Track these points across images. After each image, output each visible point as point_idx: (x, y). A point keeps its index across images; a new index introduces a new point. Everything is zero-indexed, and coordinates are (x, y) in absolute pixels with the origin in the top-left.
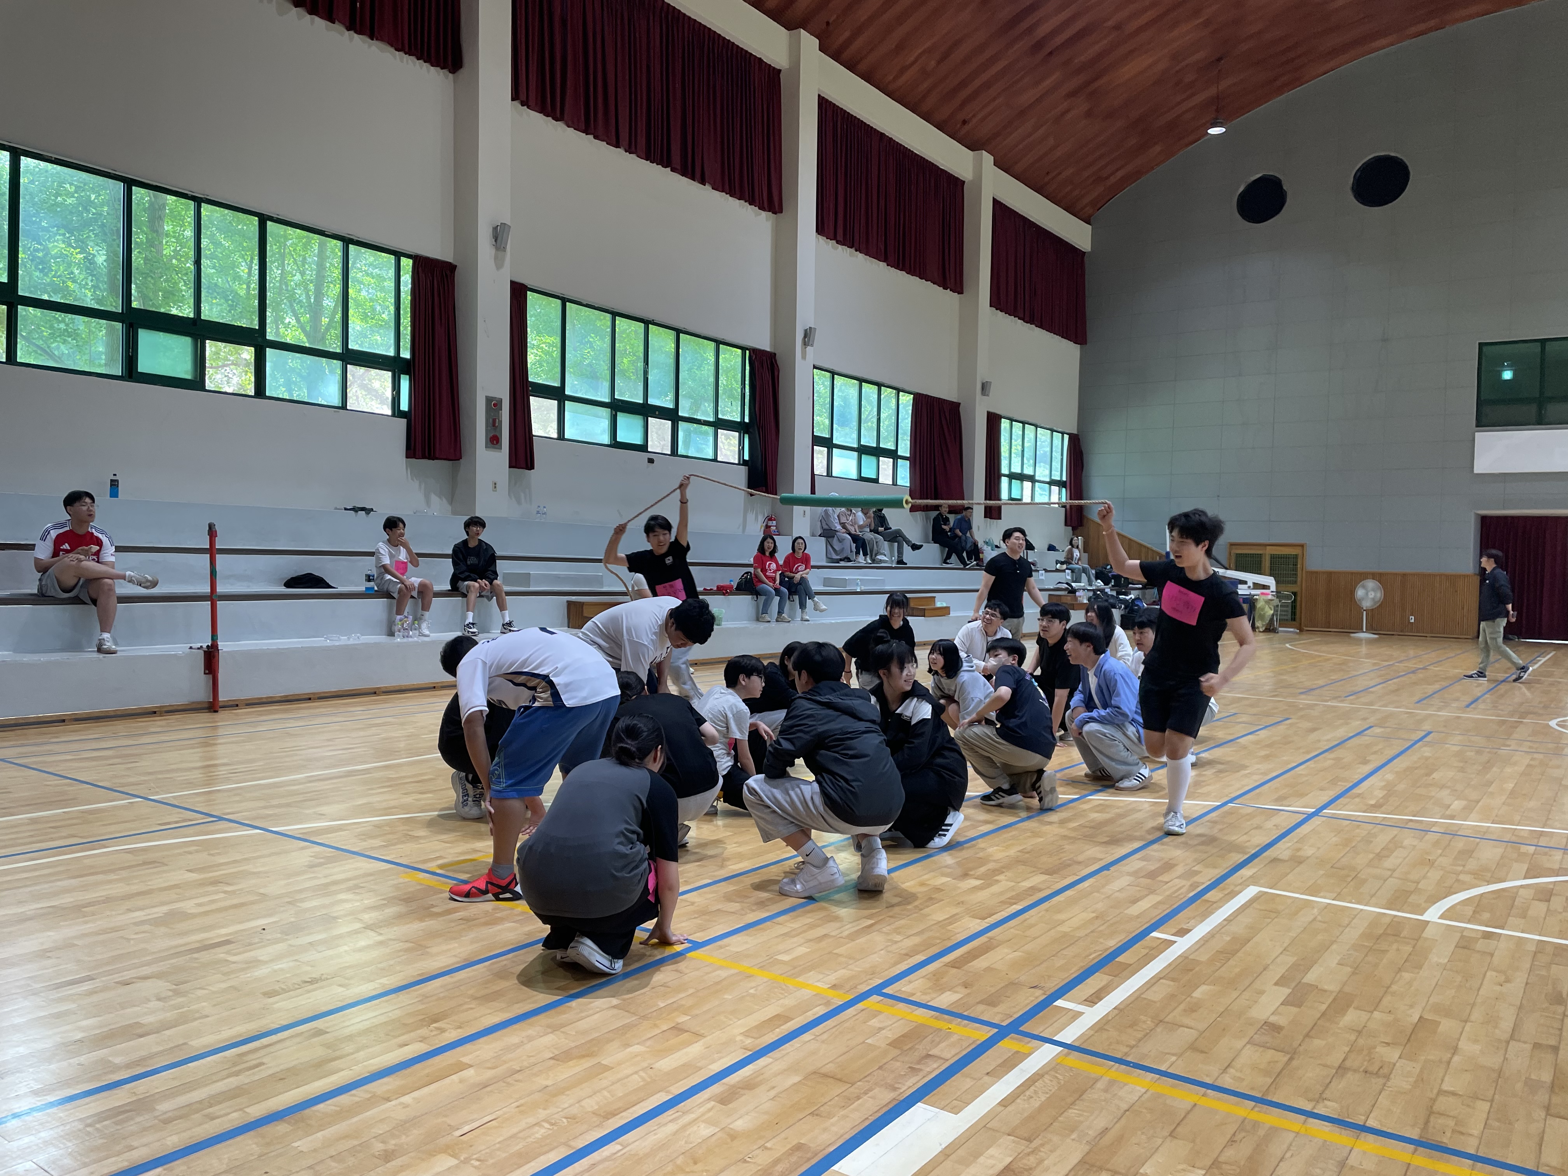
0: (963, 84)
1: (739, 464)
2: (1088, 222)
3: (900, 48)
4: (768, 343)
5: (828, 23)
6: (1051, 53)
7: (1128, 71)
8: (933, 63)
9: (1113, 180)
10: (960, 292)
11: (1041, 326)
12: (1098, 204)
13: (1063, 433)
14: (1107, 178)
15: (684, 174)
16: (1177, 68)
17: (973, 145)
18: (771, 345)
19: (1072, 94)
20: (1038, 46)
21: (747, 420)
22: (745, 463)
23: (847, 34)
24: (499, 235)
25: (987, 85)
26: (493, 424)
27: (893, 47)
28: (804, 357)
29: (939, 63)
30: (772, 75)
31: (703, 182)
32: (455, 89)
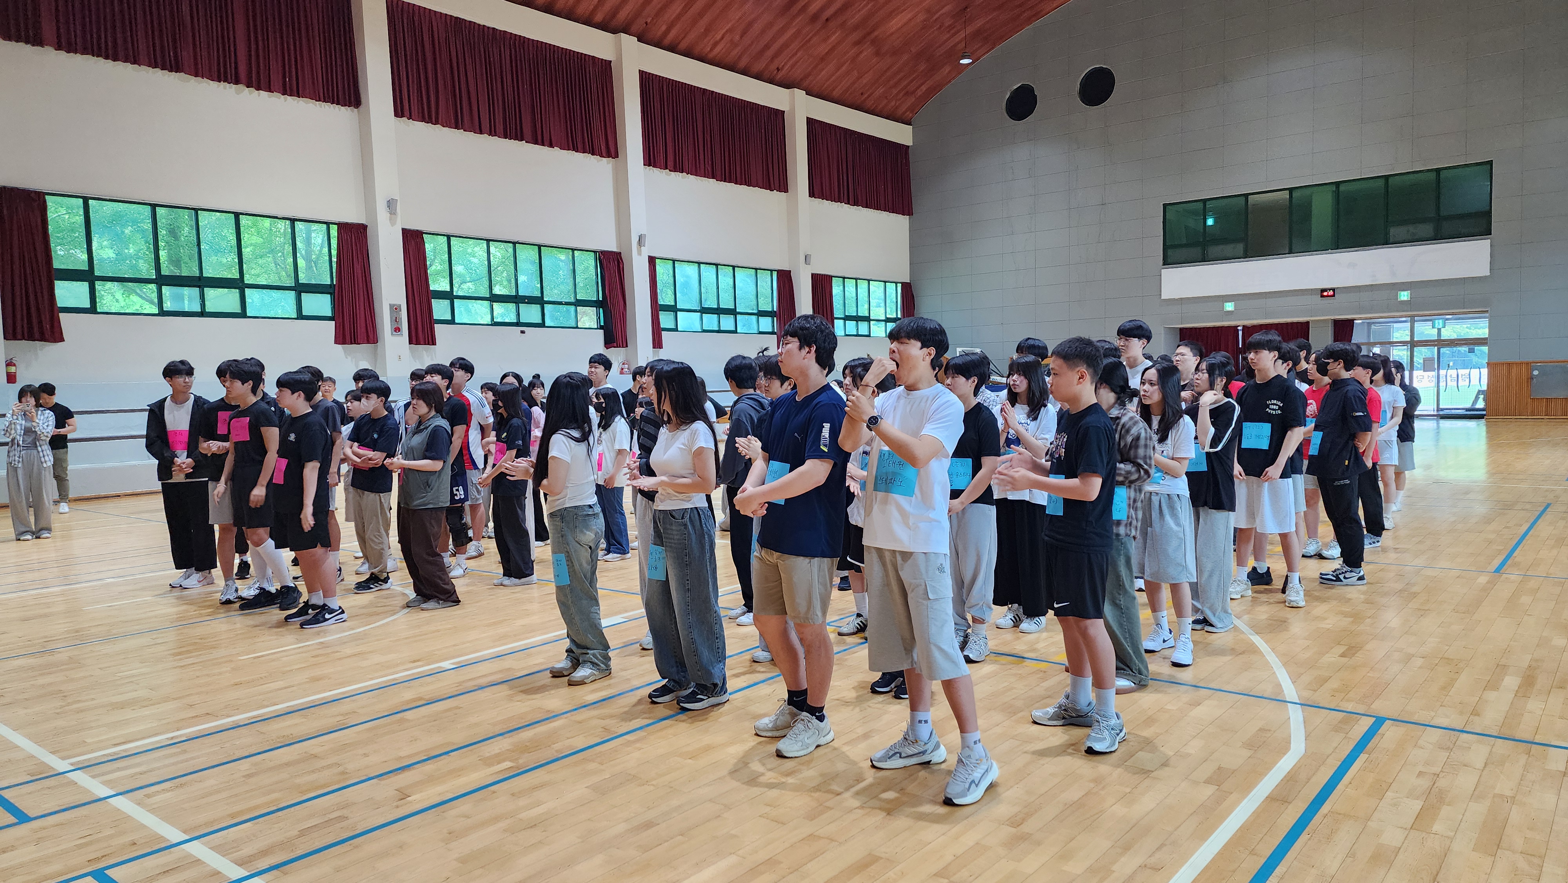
0: (767, 47)
1: (597, 329)
2: (910, 124)
3: (707, 30)
4: (615, 245)
5: (646, 23)
6: (827, 20)
7: (895, 23)
8: (737, 37)
9: (919, 93)
10: (786, 191)
11: (867, 206)
12: (914, 109)
13: (896, 283)
14: (913, 92)
15: (536, 142)
16: (935, 18)
17: (787, 84)
18: (617, 247)
19: (857, 43)
20: (815, 18)
21: (601, 299)
22: (601, 328)
23: (664, 28)
24: (391, 204)
25: (786, 45)
26: (396, 320)
27: (703, 30)
28: (640, 253)
29: (741, 37)
30: (606, 66)
31: (551, 145)
32: (359, 119)
